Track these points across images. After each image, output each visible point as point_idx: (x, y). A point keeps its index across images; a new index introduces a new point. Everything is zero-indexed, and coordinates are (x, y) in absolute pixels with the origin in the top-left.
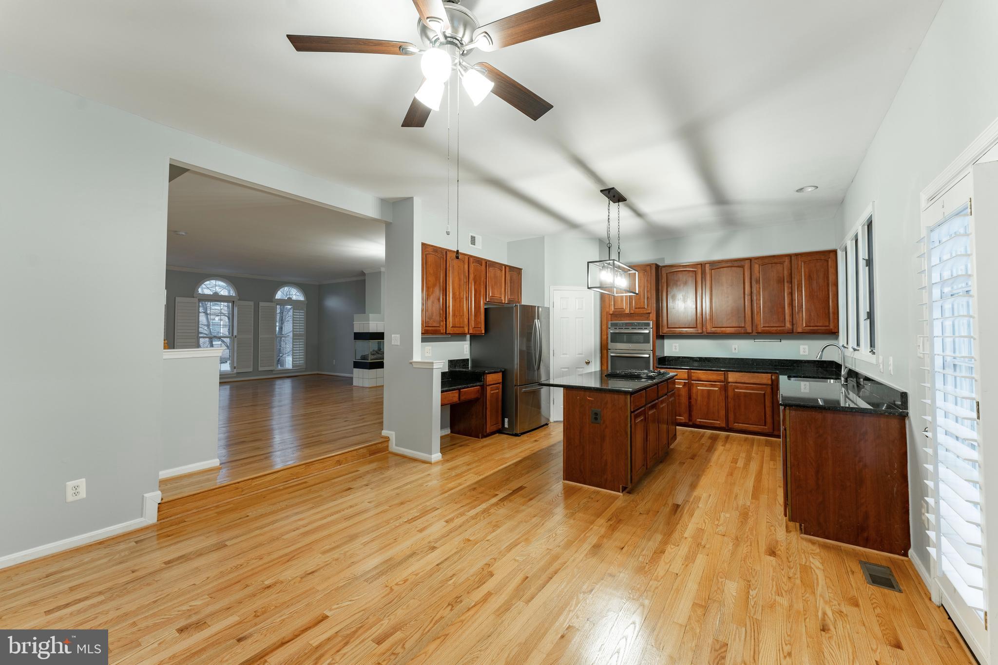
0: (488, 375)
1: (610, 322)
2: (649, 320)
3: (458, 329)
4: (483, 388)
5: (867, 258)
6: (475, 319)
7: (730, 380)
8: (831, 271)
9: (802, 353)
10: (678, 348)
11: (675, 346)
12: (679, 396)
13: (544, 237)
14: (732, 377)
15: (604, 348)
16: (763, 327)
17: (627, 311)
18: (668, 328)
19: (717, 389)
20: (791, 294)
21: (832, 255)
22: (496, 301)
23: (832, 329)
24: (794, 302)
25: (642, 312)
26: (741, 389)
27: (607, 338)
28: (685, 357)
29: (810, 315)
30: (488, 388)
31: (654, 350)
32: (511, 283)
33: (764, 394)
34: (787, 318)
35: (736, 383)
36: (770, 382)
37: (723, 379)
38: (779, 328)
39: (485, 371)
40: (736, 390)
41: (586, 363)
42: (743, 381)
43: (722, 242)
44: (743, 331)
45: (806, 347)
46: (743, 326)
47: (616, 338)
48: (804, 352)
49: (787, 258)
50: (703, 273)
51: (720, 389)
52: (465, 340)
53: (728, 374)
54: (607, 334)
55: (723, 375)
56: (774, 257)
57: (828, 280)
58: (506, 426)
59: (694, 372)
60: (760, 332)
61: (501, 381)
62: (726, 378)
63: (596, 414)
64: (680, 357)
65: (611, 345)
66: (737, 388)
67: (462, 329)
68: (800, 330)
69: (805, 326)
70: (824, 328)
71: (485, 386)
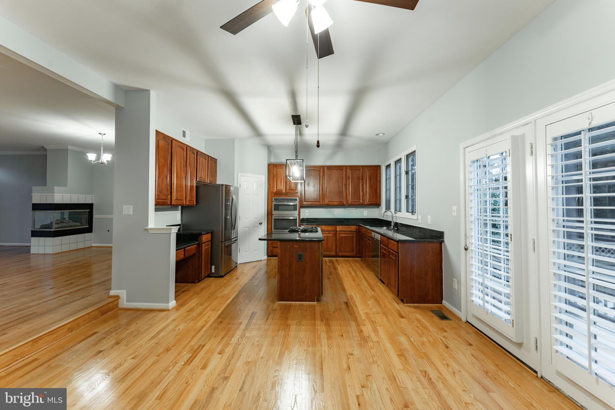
0: (203, 236)
1: (273, 198)
2: (297, 197)
3: (179, 201)
4: (199, 246)
5: (406, 171)
6: (190, 194)
7: (338, 230)
8: (378, 175)
9: (365, 215)
10: (308, 213)
11: (306, 212)
13: (234, 139)
14: (339, 228)
15: (269, 214)
16: (351, 202)
17: (284, 191)
18: (305, 202)
19: (331, 235)
20: (363, 185)
21: (379, 167)
22: (203, 181)
23: (378, 203)
24: (364, 190)
25: (293, 192)
26: (343, 234)
27: (272, 207)
28: (312, 218)
29: (370, 196)
30: (203, 245)
31: (299, 215)
32: (211, 169)
33: (353, 236)
34: (361, 197)
35: (341, 231)
36: (355, 230)
37: (334, 230)
38: (358, 203)
39: (201, 233)
40: (340, 235)
41: (260, 223)
42: (344, 230)
43: (331, 156)
44: (342, 204)
45: (366, 212)
46: (342, 201)
47: (277, 208)
48: (366, 214)
49: (361, 167)
50: (324, 172)
51: (333, 235)
52: (178, 210)
53: (337, 227)
54: (272, 206)
55: (335, 227)
56: (356, 166)
57: (377, 179)
58: (213, 271)
60: (349, 204)
61: (210, 239)
62: (336, 229)
63: (300, 256)
64: (309, 218)
65: (274, 212)
66: (341, 234)
67: (181, 201)
68: (366, 203)
69: (368, 202)
70: (375, 202)
71: (201, 244)
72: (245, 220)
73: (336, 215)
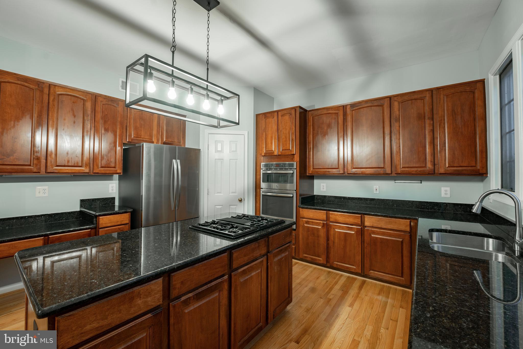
1: (262, 163)
2: (294, 161)
6: (105, 159)
7: (367, 224)
8: (479, 103)
9: (443, 195)
10: (325, 187)
11: (323, 186)
12: (318, 236)
14: (369, 221)
15: (257, 187)
16: (403, 167)
17: (276, 153)
19: (353, 232)
20: (433, 131)
21: (479, 85)
23: (479, 170)
24: (435, 141)
25: (287, 154)
26: (378, 234)
27: (260, 178)
28: (331, 197)
29: (454, 154)
31: (298, 190)
32: (167, 126)
33: (402, 242)
34: (428, 157)
35: (372, 227)
36: (408, 229)
37: (360, 223)
38: (419, 169)
39: (98, 213)
40: (372, 235)
41: (240, 200)
42: (379, 226)
44: (382, 172)
45: (448, 189)
46: (382, 166)
47: (267, 178)
48: (446, 194)
49: (427, 93)
50: (345, 115)
51: (356, 232)
52: (112, 180)
53: (364, 217)
54: (260, 175)
55: (360, 218)
56: (413, 92)
57: (475, 114)
59: (332, 214)
60: (400, 172)
61: (128, 221)
62: (363, 222)
65: (263, 185)
66: (374, 233)
67: (76, 168)
68: (442, 171)
69: (449, 167)
70: (469, 168)
71: (97, 228)
72: (216, 194)
73: (375, 192)
